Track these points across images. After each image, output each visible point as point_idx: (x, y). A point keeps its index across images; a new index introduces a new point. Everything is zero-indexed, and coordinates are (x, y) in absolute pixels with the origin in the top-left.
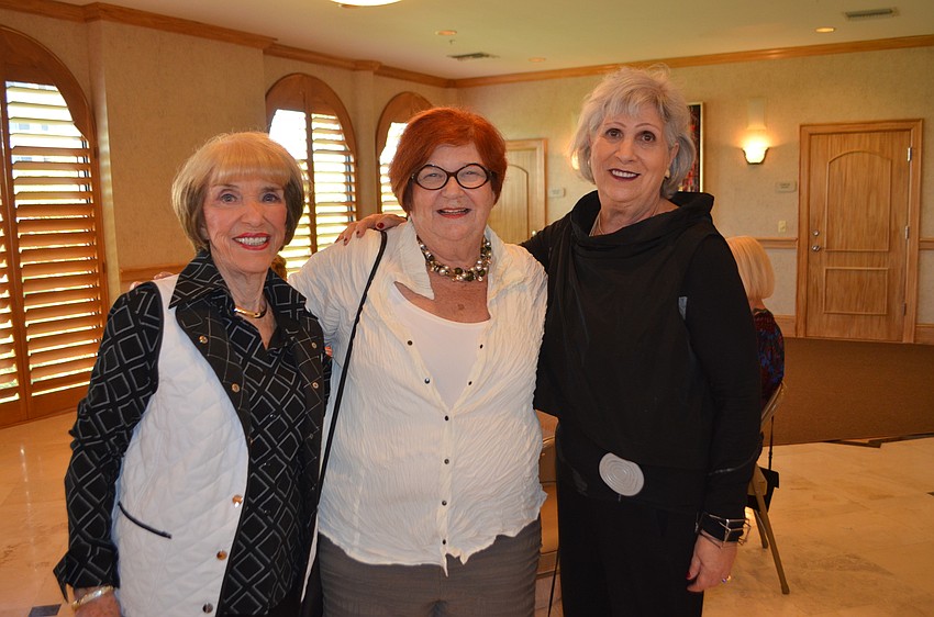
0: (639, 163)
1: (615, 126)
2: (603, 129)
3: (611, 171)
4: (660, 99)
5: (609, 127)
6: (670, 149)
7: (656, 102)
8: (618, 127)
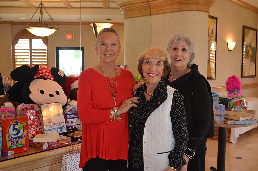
0: (182, 57)
1: (175, 47)
2: (172, 48)
3: (175, 59)
4: (187, 40)
5: (174, 47)
6: (190, 54)
7: (186, 41)
8: (177, 47)
